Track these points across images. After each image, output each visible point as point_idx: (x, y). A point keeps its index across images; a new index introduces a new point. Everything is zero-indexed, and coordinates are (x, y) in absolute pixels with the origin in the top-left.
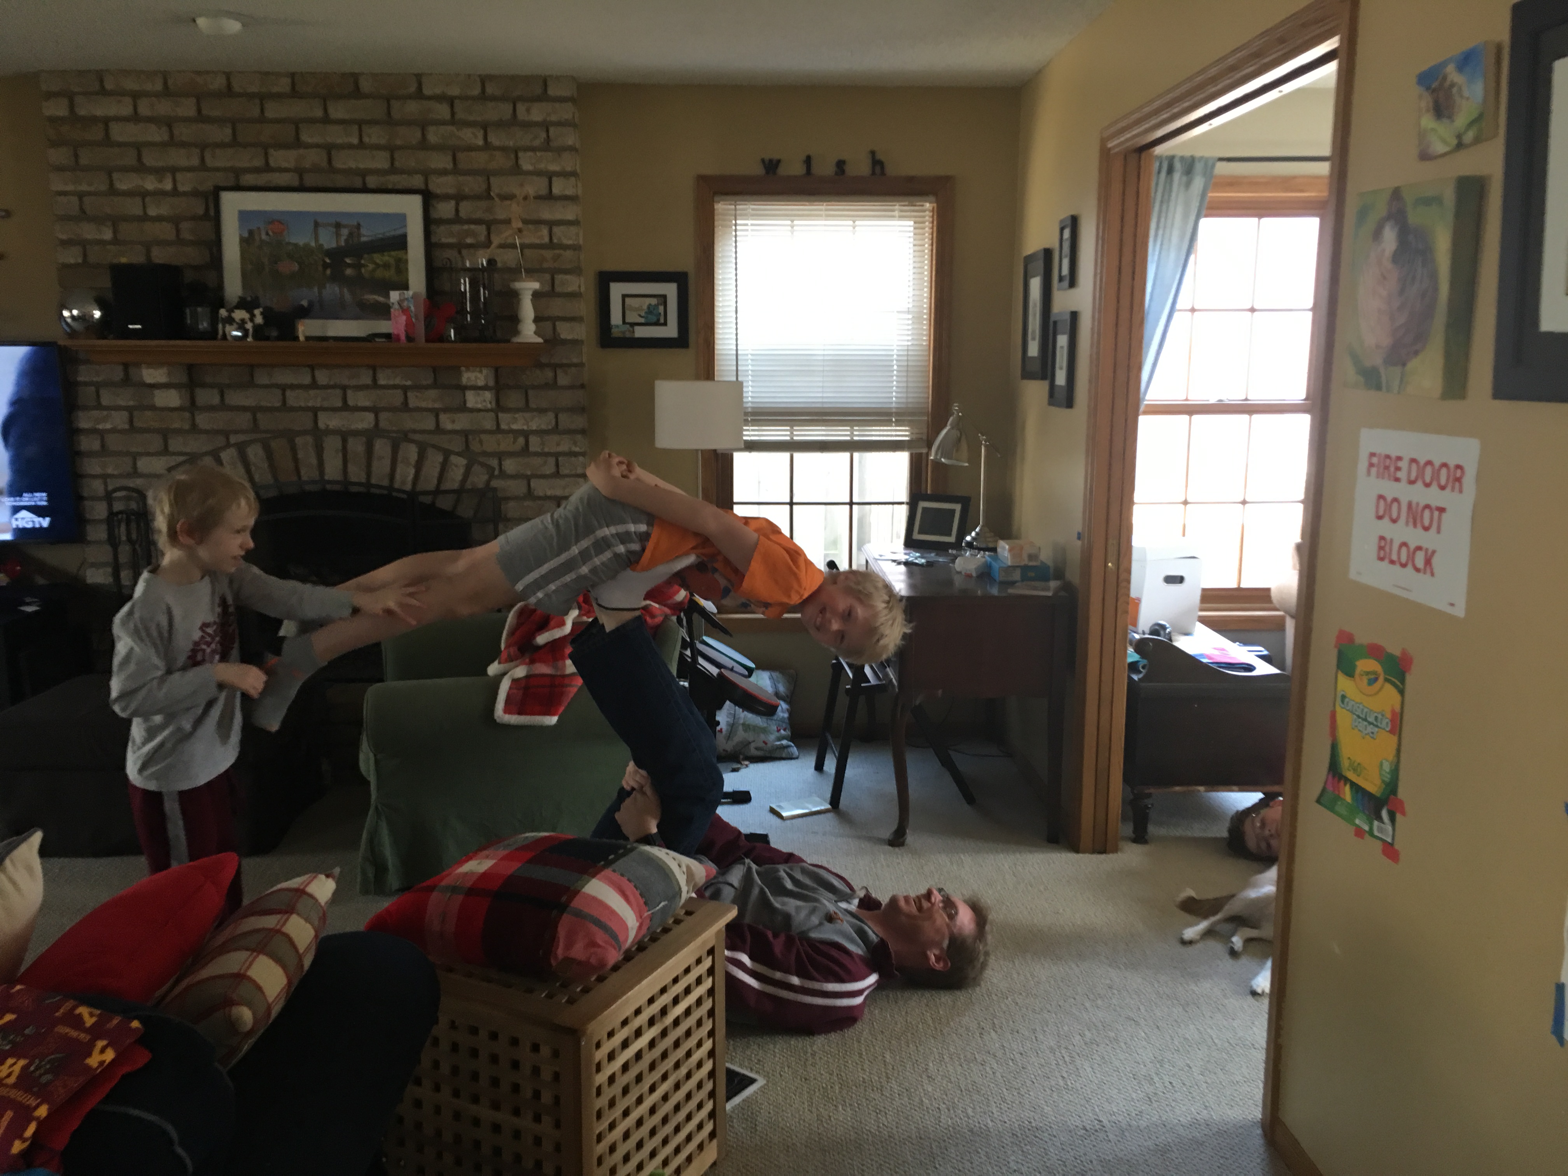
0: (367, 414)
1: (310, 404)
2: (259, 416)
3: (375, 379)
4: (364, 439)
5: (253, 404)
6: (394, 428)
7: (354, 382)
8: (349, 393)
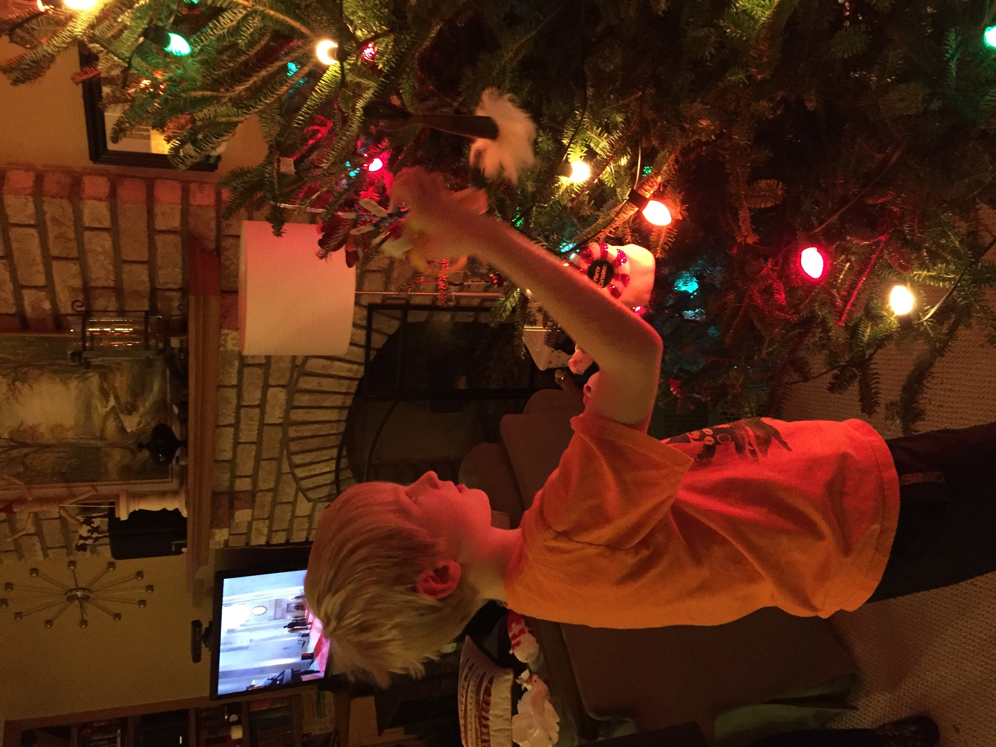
0: (269, 393)
1: (256, 428)
2: (265, 457)
3: (233, 387)
4: (297, 395)
5: (253, 460)
6: (288, 375)
7: (234, 402)
8: (244, 404)
